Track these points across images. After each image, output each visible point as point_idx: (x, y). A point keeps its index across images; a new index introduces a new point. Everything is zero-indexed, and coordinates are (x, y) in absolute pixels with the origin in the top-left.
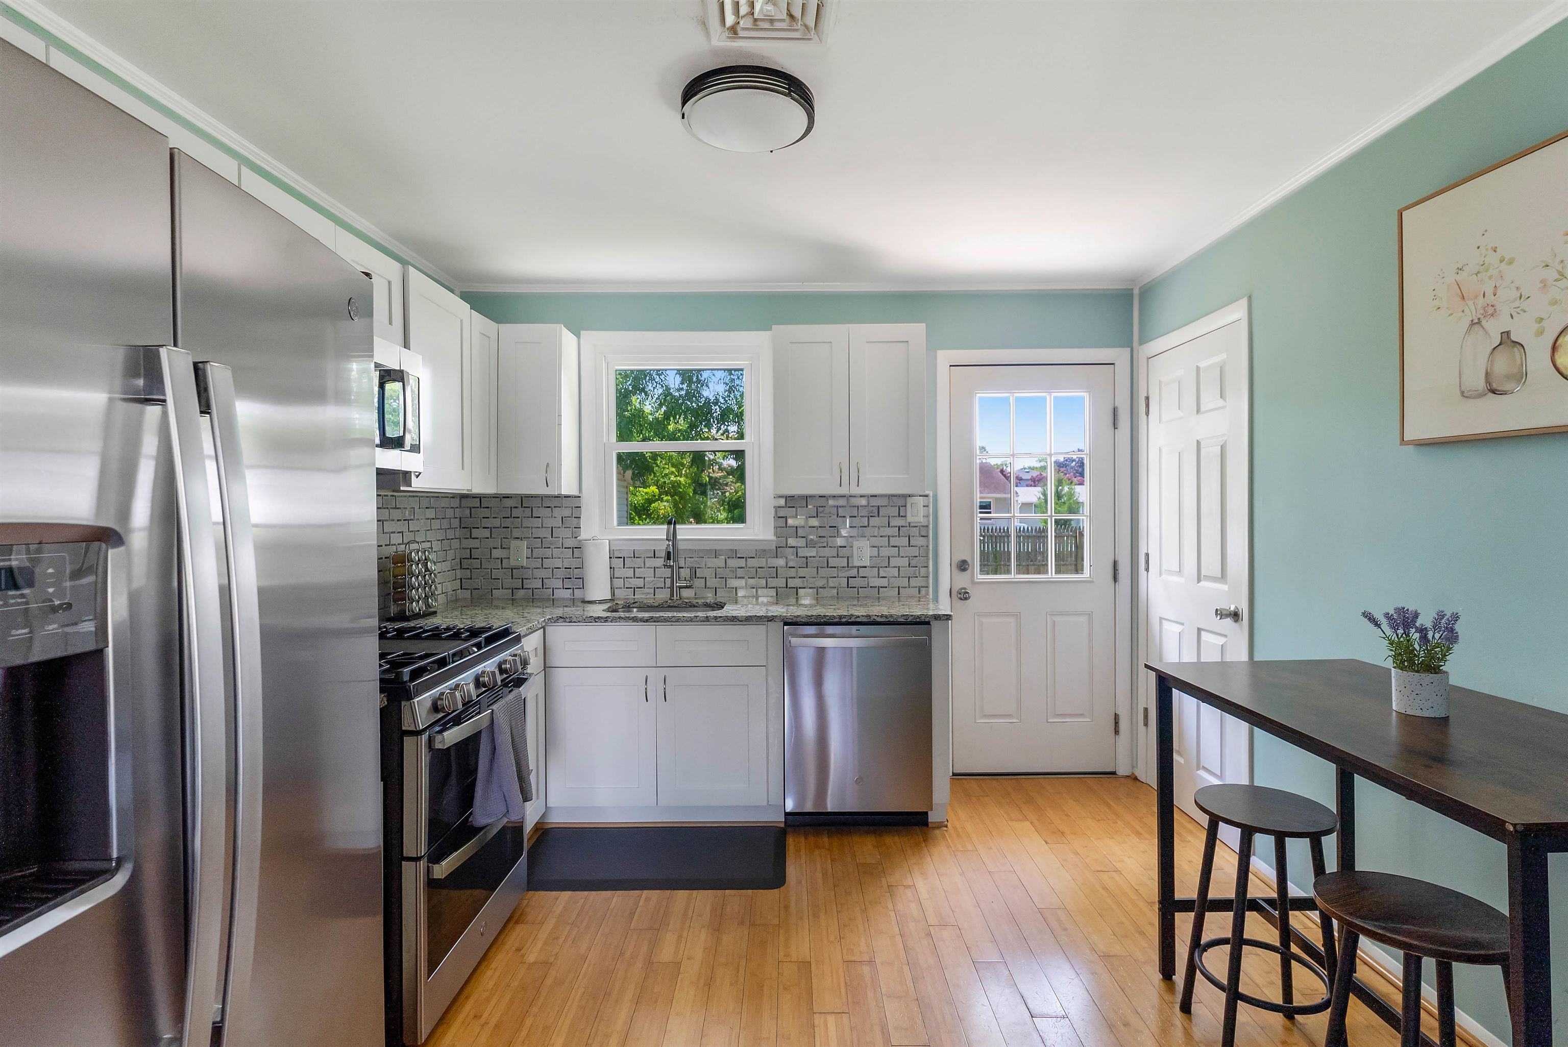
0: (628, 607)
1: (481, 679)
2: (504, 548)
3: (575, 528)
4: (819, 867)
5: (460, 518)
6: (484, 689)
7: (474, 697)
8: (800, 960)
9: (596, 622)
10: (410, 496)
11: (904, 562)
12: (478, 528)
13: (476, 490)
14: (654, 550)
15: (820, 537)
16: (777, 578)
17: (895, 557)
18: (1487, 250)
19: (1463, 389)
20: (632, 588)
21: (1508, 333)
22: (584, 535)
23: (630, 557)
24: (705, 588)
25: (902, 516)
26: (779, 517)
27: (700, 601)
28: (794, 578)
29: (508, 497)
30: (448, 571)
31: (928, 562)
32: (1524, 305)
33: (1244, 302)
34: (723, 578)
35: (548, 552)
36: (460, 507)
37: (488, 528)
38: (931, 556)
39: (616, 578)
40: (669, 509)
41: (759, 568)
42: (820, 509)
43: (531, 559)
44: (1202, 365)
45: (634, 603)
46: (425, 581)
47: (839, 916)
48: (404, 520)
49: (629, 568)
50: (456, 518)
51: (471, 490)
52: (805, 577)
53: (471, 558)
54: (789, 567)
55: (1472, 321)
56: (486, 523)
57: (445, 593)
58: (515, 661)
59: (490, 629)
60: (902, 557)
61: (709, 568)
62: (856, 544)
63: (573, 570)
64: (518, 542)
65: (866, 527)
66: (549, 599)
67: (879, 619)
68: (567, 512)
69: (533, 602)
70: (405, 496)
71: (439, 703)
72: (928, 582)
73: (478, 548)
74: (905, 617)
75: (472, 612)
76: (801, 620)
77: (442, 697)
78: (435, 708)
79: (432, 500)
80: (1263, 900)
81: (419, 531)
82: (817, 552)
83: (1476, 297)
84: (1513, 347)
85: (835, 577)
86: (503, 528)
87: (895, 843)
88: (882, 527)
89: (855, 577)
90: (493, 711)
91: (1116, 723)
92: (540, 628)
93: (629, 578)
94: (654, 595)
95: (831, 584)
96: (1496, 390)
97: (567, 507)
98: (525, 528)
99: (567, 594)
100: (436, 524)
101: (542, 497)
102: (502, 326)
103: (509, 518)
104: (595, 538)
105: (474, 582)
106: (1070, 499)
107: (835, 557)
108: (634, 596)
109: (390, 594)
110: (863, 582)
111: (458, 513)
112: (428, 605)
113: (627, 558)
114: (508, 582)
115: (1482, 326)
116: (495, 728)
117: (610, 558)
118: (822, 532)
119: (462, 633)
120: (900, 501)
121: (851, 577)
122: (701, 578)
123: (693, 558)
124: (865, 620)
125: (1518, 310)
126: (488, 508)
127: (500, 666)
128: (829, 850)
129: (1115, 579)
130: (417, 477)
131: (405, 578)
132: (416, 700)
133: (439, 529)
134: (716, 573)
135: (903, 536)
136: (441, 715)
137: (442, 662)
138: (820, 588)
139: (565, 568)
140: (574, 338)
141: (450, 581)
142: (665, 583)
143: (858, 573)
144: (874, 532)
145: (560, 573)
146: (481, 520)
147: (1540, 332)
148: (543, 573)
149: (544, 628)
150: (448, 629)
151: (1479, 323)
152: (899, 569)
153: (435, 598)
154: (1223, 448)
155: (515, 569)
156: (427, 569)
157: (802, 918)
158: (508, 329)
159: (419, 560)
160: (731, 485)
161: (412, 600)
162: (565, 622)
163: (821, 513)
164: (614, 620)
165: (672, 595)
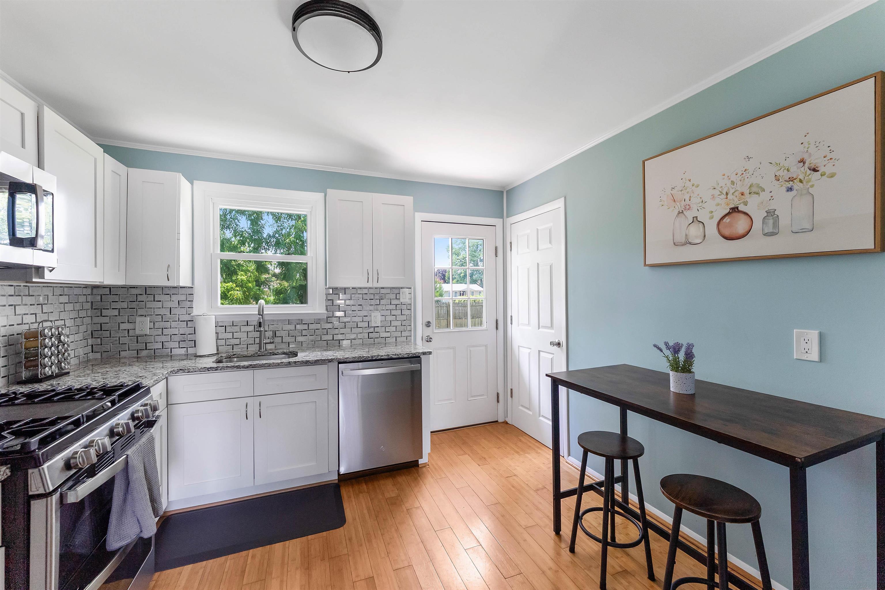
0: (230, 358)
1: (115, 430)
2: (130, 323)
3: (188, 308)
4: (364, 506)
5: (92, 302)
6: (118, 437)
7: (109, 449)
8: (366, 578)
9: (209, 371)
10: (43, 286)
11: (398, 323)
12: (108, 309)
13: (108, 282)
14: (247, 321)
15: (352, 311)
16: (327, 335)
17: (394, 321)
18: (686, 180)
19: (675, 241)
20: (231, 345)
21: (696, 217)
22: (195, 312)
23: (230, 326)
24: (282, 342)
25: (398, 299)
26: (328, 300)
27: (280, 351)
28: (338, 334)
29: (135, 288)
30: (80, 340)
31: (411, 323)
32: (704, 205)
33: (563, 199)
34: (294, 336)
35: (168, 325)
36: (92, 294)
37: (117, 309)
38: (412, 319)
39: (220, 339)
40: (240, 295)
41: (316, 329)
42: (353, 295)
43: (153, 330)
44: (539, 228)
45: (234, 355)
46: (58, 350)
47: (383, 538)
48: (38, 304)
49: (229, 332)
50: (88, 302)
51: (103, 282)
52: (344, 334)
53: (101, 330)
54: (335, 329)
55: (679, 212)
56: (114, 305)
57: (76, 357)
58: (146, 410)
59: (122, 386)
60: (398, 321)
61: (285, 330)
62: (373, 314)
63: (187, 335)
64: (143, 318)
65: (378, 305)
66: (167, 356)
67: (394, 357)
68: (183, 298)
69: (155, 359)
70: (39, 286)
71: (72, 461)
72: (411, 334)
73: (108, 323)
74: (408, 354)
75: (102, 370)
76: (349, 360)
77: (75, 456)
78: (68, 466)
79: (65, 289)
80: (595, 484)
81: (52, 312)
82: (351, 319)
83: (681, 201)
84: (699, 224)
85: (361, 333)
86: (130, 308)
87: (404, 481)
88: (387, 305)
89: (373, 333)
90: (127, 456)
91: (498, 397)
92: (164, 379)
93: (229, 339)
94: (247, 349)
95: (359, 337)
96: (691, 243)
97: (182, 294)
98: (148, 308)
99: (183, 351)
100: (69, 307)
101: (162, 288)
102: (130, 169)
103: (135, 301)
104: (204, 314)
105: (104, 347)
106: (440, 290)
107: (361, 322)
108: (233, 350)
109: (21, 362)
110: (377, 335)
111: (89, 298)
112: (60, 368)
113: (228, 326)
114: (134, 345)
115: (684, 214)
116: (130, 470)
117: (216, 326)
118: (353, 308)
119: (96, 393)
120: (396, 291)
121: (370, 333)
122: (279, 337)
123: (274, 325)
124: (386, 357)
125: (701, 208)
126: (117, 295)
127: (133, 417)
128: (368, 492)
129: (497, 328)
130: (51, 271)
131: (38, 349)
132: (45, 466)
133: (72, 311)
134: (289, 334)
135: (398, 310)
136: (74, 471)
137: (77, 423)
138: (353, 339)
139: (181, 334)
140: (188, 184)
141: (82, 348)
142: (255, 341)
143: (374, 330)
144: (383, 308)
145: (177, 338)
146: (110, 303)
147: (712, 218)
148: (163, 338)
149: (167, 378)
150: (80, 390)
151: (682, 212)
152: (396, 327)
153: (67, 362)
154: (551, 267)
155: (139, 336)
156: (60, 341)
157: (361, 545)
158: (134, 172)
159: (52, 335)
160: (274, 282)
161: (44, 366)
162: (185, 372)
163: (353, 297)
164: (223, 368)
165: (260, 348)
